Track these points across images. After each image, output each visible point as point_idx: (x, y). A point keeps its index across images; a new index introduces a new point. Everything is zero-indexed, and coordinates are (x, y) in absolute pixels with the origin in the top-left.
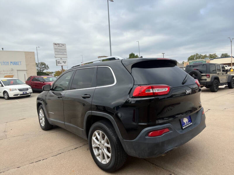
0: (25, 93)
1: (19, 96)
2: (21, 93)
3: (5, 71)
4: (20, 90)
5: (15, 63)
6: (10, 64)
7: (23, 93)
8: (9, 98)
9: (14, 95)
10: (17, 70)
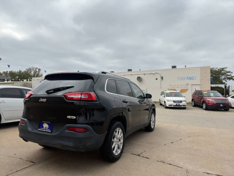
0: (178, 105)
1: (173, 106)
2: (175, 104)
3: (182, 85)
4: (174, 102)
5: (191, 78)
6: (186, 79)
7: (177, 104)
8: (167, 108)
9: (169, 105)
10: (192, 85)
